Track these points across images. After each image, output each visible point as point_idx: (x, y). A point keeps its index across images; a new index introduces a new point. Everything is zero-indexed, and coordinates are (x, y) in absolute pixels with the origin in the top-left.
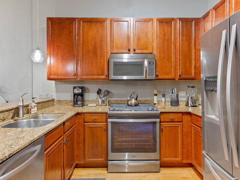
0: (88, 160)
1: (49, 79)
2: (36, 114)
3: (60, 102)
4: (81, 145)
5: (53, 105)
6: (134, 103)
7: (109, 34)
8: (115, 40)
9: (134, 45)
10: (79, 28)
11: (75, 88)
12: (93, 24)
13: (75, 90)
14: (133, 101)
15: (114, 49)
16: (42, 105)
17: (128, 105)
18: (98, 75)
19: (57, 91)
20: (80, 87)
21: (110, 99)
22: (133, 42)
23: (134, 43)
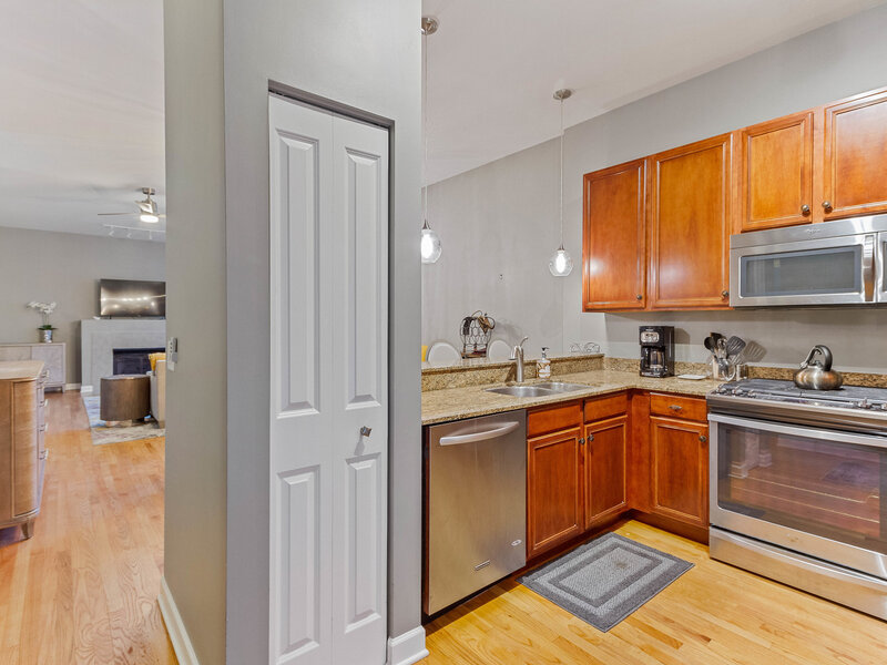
0: (659, 507)
1: (587, 310)
2: (548, 379)
3: (615, 362)
4: (644, 468)
5: (601, 368)
6: (818, 378)
7: (734, 176)
8: (756, 191)
9: (828, 192)
10: (651, 181)
11: (643, 329)
12: (689, 162)
13: (643, 335)
14: (817, 375)
15: (752, 218)
16: (570, 366)
17: (798, 385)
18: (700, 296)
19: (611, 337)
20: (656, 329)
21: (749, 364)
22: (824, 182)
23: (825, 187)
